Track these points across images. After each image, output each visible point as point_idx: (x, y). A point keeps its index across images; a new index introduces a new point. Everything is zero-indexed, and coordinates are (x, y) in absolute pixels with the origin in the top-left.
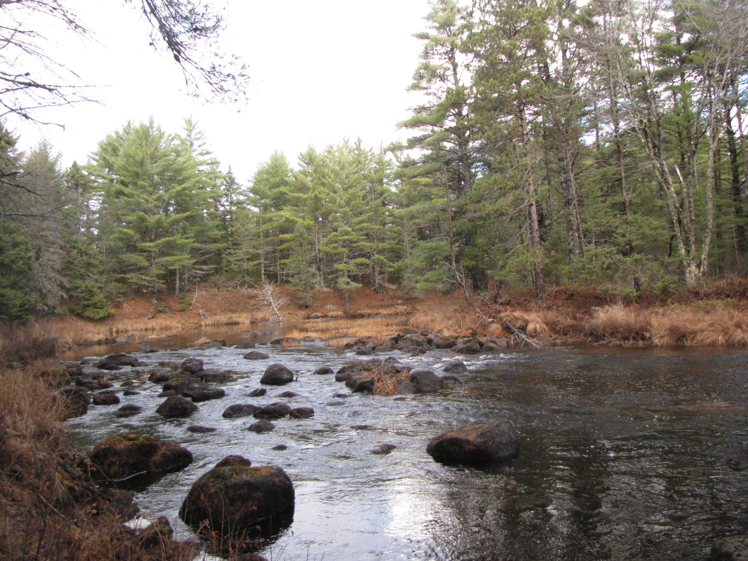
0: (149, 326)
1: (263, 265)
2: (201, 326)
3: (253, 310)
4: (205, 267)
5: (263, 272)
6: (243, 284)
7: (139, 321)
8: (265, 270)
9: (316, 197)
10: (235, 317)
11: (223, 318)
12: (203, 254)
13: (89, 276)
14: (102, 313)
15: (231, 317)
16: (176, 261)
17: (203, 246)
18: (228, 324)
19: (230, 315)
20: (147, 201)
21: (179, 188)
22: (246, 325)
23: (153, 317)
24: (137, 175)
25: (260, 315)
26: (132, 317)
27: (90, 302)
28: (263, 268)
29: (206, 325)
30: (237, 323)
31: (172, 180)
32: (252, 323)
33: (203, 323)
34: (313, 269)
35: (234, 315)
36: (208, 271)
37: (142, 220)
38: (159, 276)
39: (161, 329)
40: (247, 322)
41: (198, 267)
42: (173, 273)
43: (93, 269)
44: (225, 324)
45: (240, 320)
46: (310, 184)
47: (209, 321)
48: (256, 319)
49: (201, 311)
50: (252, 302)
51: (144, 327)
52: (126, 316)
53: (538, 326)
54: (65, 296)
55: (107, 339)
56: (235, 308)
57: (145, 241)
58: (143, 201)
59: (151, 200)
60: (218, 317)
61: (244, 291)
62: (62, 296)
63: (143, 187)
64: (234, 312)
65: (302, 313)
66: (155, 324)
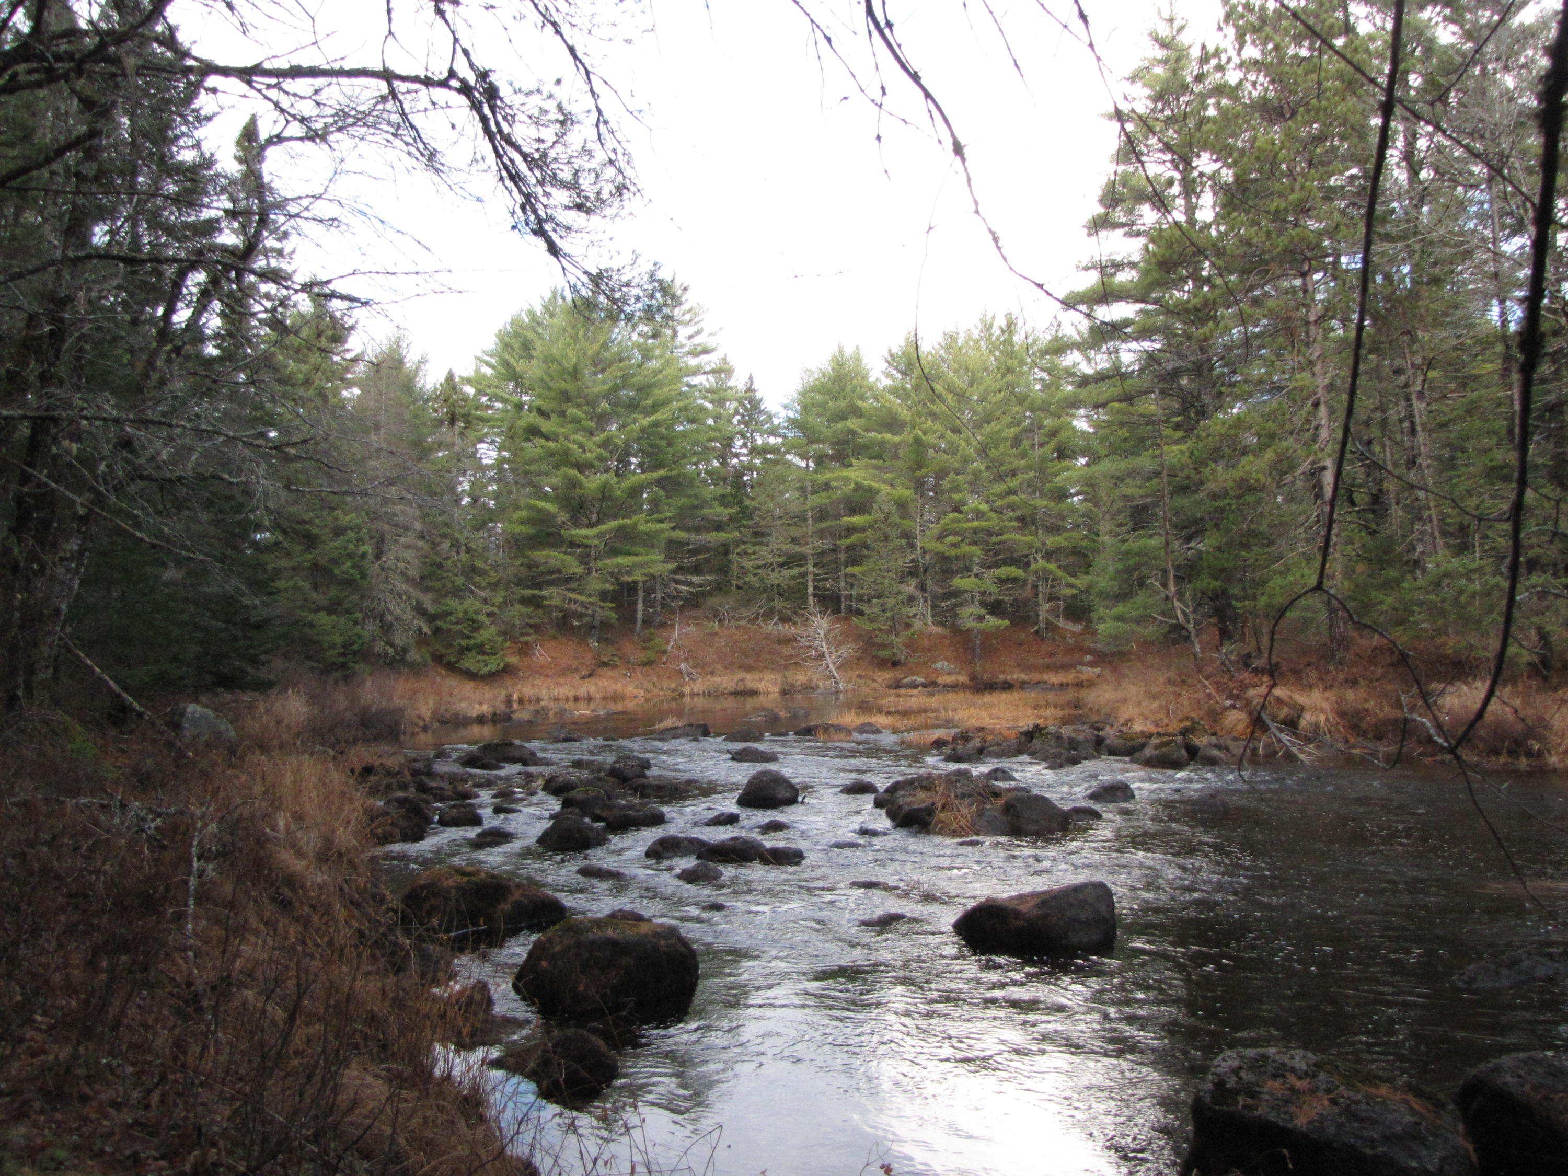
0: (582, 692)
1: (810, 577)
2: (682, 695)
3: (786, 667)
4: (695, 579)
5: (811, 590)
6: (769, 614)
7: (562, 680)
8: (815, 588)
9: (917, 441)
10: (751, 680)
11: (727, 681)
12: (694, 552)
13: (472, 592)
14: (494, 664)
15: (743, 680)
16: (635, 566)
17: (693, 537)
18: (736, 693)
19: (741, 674)
20: (581, 446)
21: (646, 421)
22: (771, 697)
23: (590, 676)
24: (566, 397)
25: (800, 678)
26: (550, 673)
27: (472, 642)
28: (810, 584)
29: (693, 695)
30: (753, 693)
31: (633, 406)
32: (784, 693)
33: (687, 690)
34: (910, 587)
35: (749, 676)
36: (700, 585)
37: (573, 484)
38: (604, 596)
39: (604, 698)
40: (775, 690)
41: (682, 578)
42: (632, 588)
43: (477, 579)
44: (731, 694)
45: (761, 686)
46: (905, 414)
47: (699, 686)
48: (792, 686)
49: (683, 666)
50: (786, 651)
51: (571, 694)
52: (539, 671)
53: (1322, 718)
54: (426, 629)
55: (495, 714)
56: (750, 661)
57: (577, 525)
58: (575, 447)
59: (589, 445)
60: (717, 679)
61: (772, 628)
62: (420, 629)
63: (576, 421)
64: (749, 669)
65: (887, 676)
66: (592, 689)
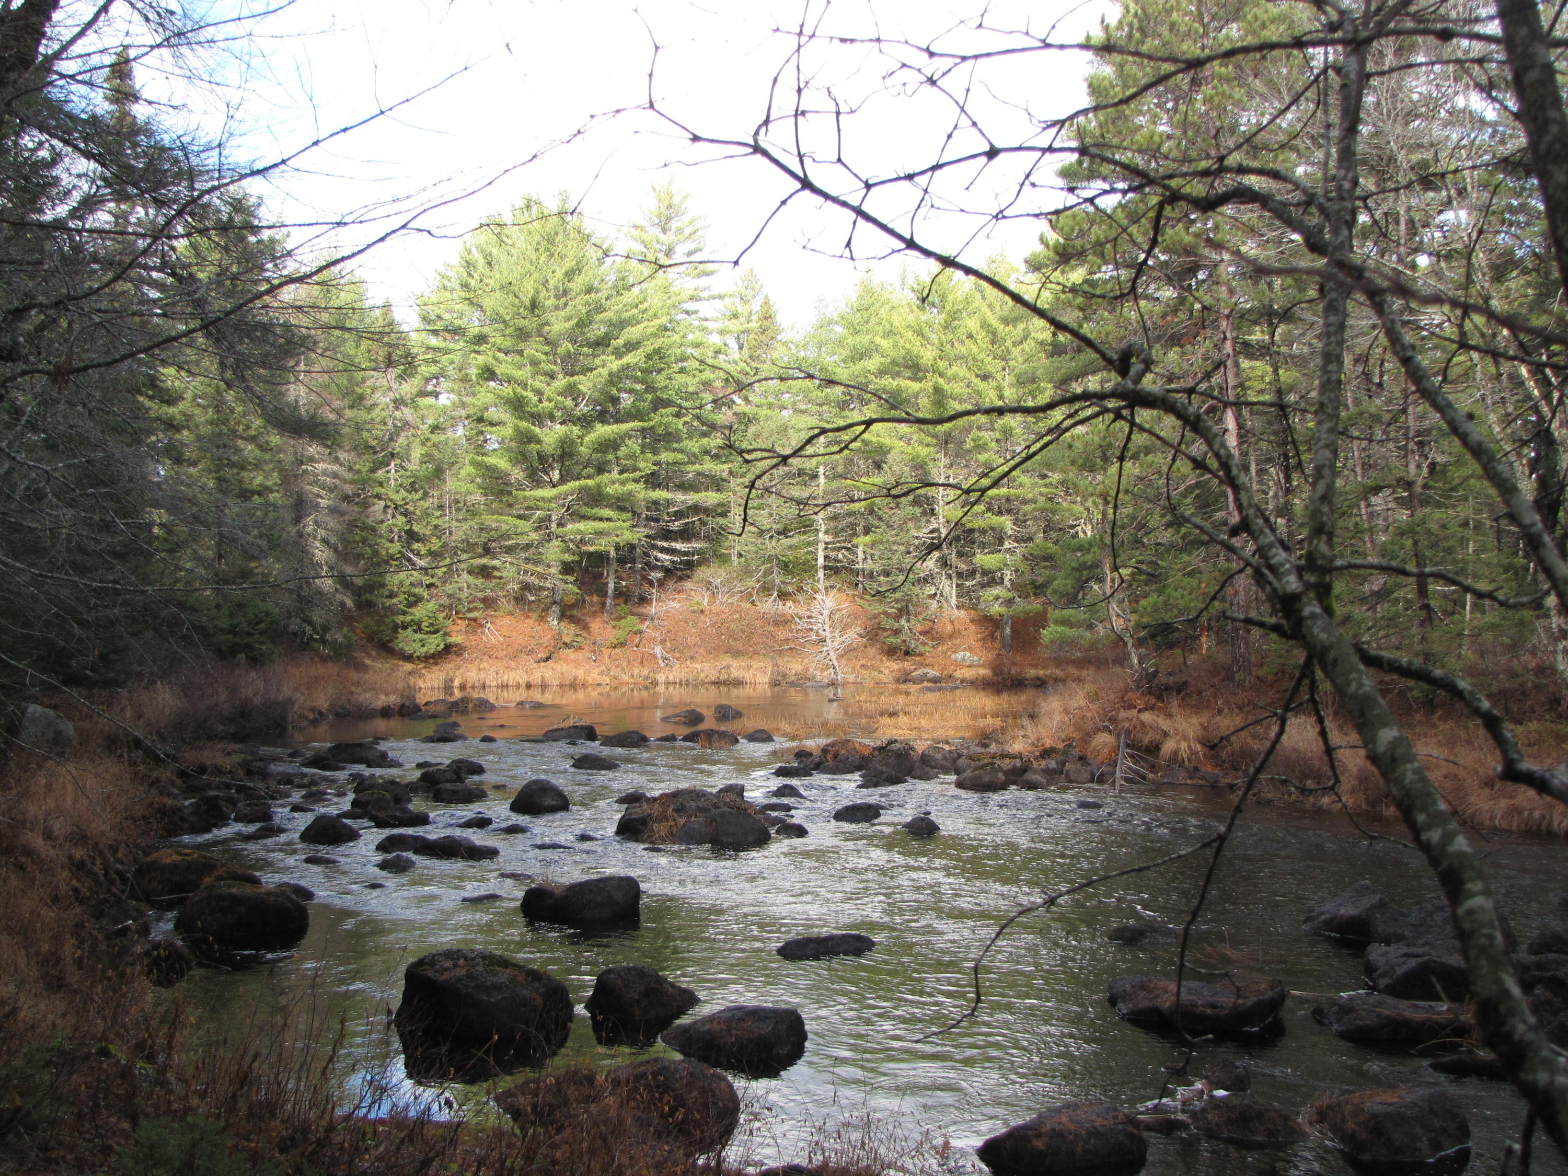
0: (536, 678)
1: (821, 546)
2: (655, 684)
3: (780, 653)
4: (679, 546)
5: (821, 561)
6: (766, 589)
7: (513, 664)
8: (826, 557)
9: (938, 390)
10: (737, 669)
11: (707, 669)
12: (679, 515)
13: (409, 560)
14: (434, 643)
15: (728, 667)
16: (600, 533)
17: (680, 497)
18: (717, 683)
19: (727, 660)
20: (539, 393)
21: (615, 365)
23: (548, 659)
24: (523, 335)
25: (794, 667)
26: (501, 654)
27: (408, 618)
28: (821, 555)
29: (668, 684)
30: (738, 683)
32: (775, 684)
33: (661, 678)
34: (931, 563)
35: (735, 663)
36: (686, 554)
37: (528, 438)
38: (567, 568)
39: (562, 686)
40: (763, 680)
41: (665, 544)
42: (600, 558)
43: (416, 546)
44: (713, 683)
45: (747, 676)
47: (677, 673)
48: (784, 675)
49: (658, 650)
50: (782, 633)
51: (523, 681)
52: (489, 653)
53: (1184, 745)
54: (349, 603)
56: (739, 645)
57: (538, 483)
58: (530, 394)
60: (698, 666)
61: (769, 605)
62: (343, 604)
63: (535, 363)
64: (736, 654)
65: (892, 667)
66: (548, 674)
